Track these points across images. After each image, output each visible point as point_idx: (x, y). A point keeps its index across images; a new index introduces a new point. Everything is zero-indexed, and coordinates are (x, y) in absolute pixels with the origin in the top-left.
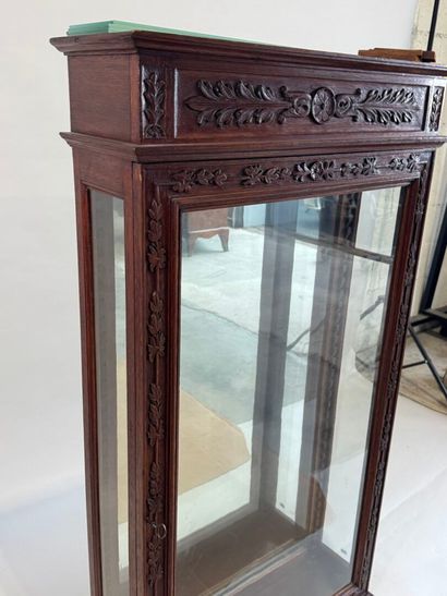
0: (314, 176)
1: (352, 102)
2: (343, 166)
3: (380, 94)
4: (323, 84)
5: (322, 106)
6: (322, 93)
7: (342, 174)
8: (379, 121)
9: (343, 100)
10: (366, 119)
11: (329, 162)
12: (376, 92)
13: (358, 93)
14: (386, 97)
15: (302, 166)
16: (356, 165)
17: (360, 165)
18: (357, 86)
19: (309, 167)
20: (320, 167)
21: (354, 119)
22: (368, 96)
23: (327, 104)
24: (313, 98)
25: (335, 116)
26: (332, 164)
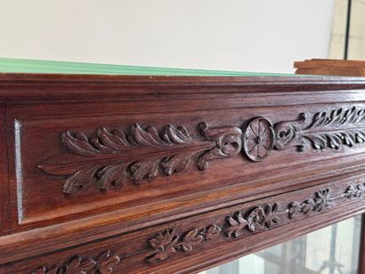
0: (253, 227)
1: (295, 130)
2: (290, 206)
3: (328, 115)
4: (256, 113)
5: (257, 140)
6: (256, 124)
7: (290, 216)
8: (330, 146)
9: (284, 129)
10: (314, 147)
11: (271, 205)
12: (324, 114)
13: (301, 118)
14: (335, 118)
15: (236, 218)
16: (306, 202)
17: (311, 200)
18: (300, 111)
19: (246, 217)
20: (260, 213)
21: (299, 148)
22: (314, 120)
23: (263, 137)
24: (244, 131)
25: (275, 148)
26: (275, 207)
